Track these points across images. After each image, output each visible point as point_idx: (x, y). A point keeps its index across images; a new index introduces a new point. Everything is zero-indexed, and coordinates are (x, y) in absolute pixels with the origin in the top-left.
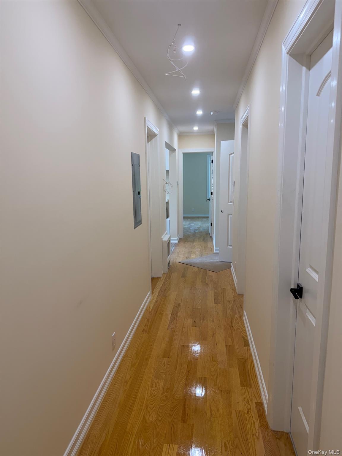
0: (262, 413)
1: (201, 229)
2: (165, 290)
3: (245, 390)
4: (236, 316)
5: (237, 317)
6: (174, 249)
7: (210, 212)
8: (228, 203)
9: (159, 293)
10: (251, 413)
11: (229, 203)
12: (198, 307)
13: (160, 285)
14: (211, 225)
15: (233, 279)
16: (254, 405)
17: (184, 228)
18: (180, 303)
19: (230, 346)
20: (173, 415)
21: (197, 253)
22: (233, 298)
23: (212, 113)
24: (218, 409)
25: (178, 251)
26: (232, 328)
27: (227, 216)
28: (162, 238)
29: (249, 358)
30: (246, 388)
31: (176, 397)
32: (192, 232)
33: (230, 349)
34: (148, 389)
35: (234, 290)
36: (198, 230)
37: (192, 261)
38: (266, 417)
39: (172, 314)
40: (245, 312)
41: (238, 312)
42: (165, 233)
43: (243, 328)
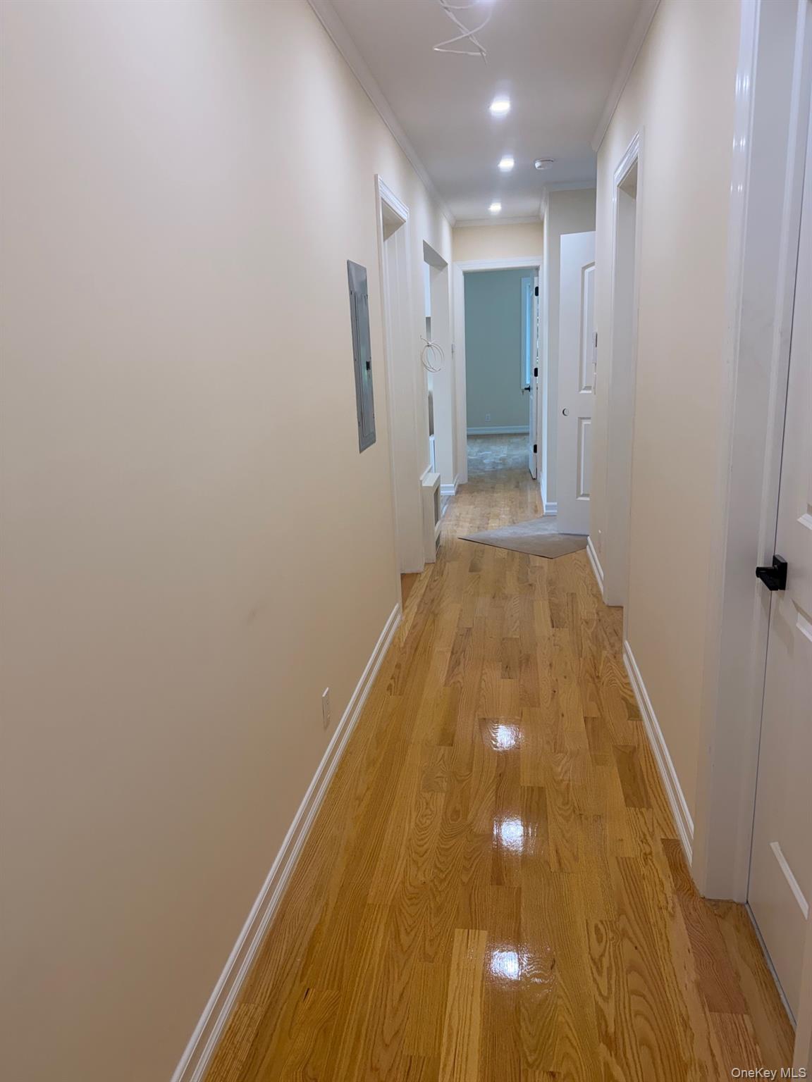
0: (680, 861)
1: (510, 462)
2: (433, 601)
3: (637, 814)
4: (605, 653)
5: (606, 657)
6: (446, 510)
7: (532, 419)
8: (580, 391)
9: (419, 606)
10: (652, 862)
11: (583, 392)
12: (514, 637)
13: (419, 588)
14: (535, 450)
15: (592, 571)
16: (660, 846)
17: (469, 461)
18: (470, 629)
19: (593, 718)
20: (473, 869)
21: (503, 516)
22: (596, 615)
23: (537, 165)
24: (575, 853)
25: (458, 514)
26: (596, 680)
27: (577, 422)
28: (421, 481)
29: (641, 745)
30: (637, 809)
31: (475, 830)
32: (488, 468)
33: (595, 726)
34: (411, 814)
35: (598, 596)
36: (501, 463)
37: (492, 536)
38: (690, 871)
39: (452, 653)
40: (626, 643)
41: (610, 644)
42: (426, 472)
43: (622, 678)
